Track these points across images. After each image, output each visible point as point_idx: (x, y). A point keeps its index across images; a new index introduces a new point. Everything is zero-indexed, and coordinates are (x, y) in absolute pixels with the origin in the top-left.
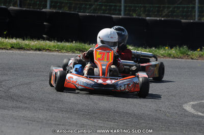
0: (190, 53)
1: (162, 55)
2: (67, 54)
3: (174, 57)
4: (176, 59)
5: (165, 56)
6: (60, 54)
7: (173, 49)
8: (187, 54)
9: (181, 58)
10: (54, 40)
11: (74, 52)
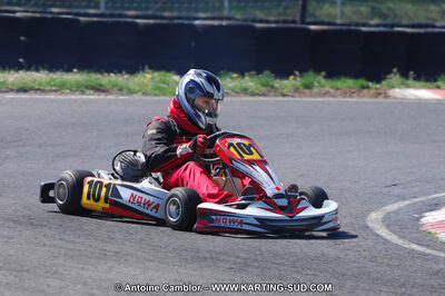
0: (277, 83)
1: (233, 91)
2: (73, 97)
3: (253, 94)
4: (257, 98)
5: (237, 93)
6: (61, 97)
7: (247, 78)
8: (272, 87)
9: (264, 95)
10: (44, 68)
11: (83, 93)
